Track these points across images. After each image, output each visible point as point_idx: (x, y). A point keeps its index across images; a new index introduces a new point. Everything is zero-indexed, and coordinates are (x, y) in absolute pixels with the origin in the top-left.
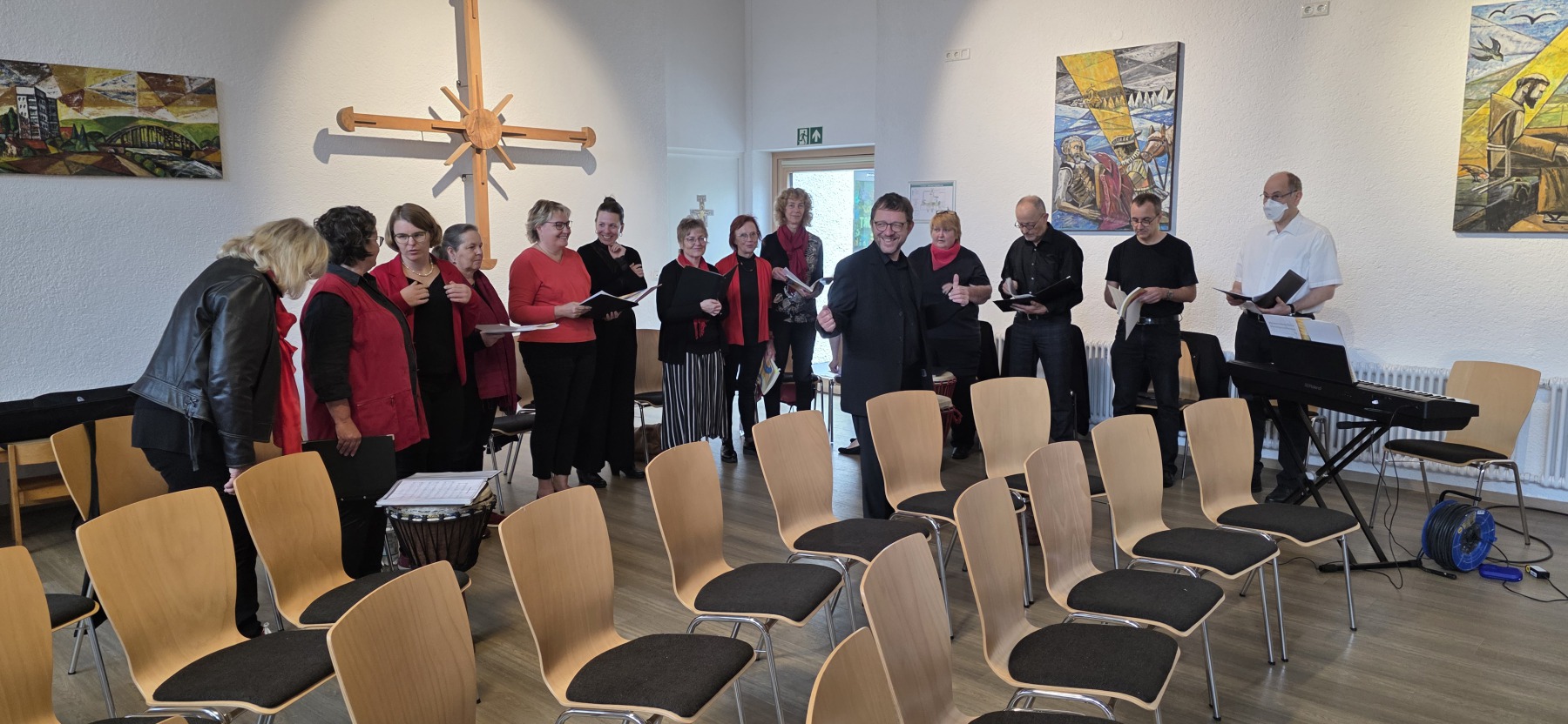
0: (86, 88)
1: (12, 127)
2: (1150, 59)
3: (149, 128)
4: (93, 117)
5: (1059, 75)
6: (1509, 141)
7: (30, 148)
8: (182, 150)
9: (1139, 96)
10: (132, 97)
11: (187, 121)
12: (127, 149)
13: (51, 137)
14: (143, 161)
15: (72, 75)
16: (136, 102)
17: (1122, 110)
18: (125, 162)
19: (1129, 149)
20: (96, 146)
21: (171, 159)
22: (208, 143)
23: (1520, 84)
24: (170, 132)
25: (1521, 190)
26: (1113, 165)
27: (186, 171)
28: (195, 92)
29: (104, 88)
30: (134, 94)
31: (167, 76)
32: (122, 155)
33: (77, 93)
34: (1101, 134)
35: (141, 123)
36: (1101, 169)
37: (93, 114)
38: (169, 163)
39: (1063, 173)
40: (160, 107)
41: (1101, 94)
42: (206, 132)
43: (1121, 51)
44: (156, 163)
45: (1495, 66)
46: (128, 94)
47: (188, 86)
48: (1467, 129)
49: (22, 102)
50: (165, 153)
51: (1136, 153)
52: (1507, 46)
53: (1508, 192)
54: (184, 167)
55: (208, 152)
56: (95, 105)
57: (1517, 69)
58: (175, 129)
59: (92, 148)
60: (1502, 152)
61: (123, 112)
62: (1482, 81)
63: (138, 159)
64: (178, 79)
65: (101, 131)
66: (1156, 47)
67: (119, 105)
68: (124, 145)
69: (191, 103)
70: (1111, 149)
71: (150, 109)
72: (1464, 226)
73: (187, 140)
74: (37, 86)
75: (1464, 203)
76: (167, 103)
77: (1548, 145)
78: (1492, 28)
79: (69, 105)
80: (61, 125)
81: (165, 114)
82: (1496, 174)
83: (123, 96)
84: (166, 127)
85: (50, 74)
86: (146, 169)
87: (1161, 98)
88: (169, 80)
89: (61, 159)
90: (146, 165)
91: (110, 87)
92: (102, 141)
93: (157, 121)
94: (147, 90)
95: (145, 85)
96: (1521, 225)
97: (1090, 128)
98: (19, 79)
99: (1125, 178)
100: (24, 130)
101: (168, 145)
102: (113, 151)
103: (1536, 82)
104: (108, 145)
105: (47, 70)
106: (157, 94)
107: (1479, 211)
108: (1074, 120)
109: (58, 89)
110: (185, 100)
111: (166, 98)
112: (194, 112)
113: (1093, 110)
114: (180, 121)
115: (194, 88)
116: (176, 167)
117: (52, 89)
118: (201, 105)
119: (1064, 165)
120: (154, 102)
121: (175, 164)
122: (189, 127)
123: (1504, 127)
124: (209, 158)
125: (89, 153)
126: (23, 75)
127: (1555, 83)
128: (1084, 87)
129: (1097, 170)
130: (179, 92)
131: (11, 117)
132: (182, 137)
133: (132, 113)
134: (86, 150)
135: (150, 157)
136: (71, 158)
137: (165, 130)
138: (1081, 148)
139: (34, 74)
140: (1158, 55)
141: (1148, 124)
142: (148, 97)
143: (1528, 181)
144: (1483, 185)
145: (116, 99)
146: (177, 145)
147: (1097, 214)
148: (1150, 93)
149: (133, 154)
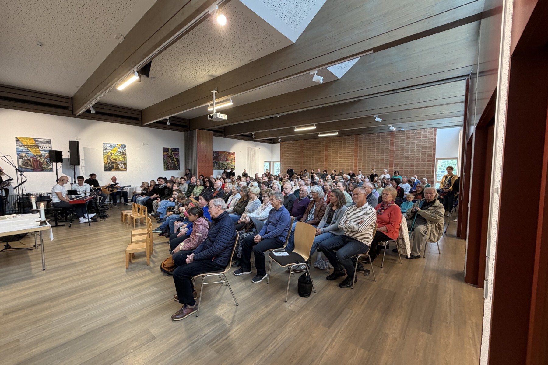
2: (43, 141)
5: (16, 140)
6: (110, 160)
9: (41, 147)
17: (37, 149)
19: (40, 156)
23: (110, 153)
25: (112, 166)
26: (36, 159)
34: (32, 153)
36: (33, 160)
39: (21, 160)
41: (31, 146)
43: (35, 139)
45: (107, 151)
48: (104, 158)
51: (42, 157)
52: (108, 148)
53: (111, 166)
57: (110, 151)
60: (109, 161)
62: (105, 152)
66: (45, 139)
70: (35, 156)
72: (105, 170)
75: (105, 167)
77: (115, 161)
78: (105, 146)
82: (109, 164)
87: (47, 148)
96: (113, 170)
97: (28, 152)
99: (40, 162)
103: (112, 153)
107: (107, 168)
108: (22, 150)
113: (29, 149)
119: (21, 158)
123: (109, 158)
127: (114, 153)
128: (25, 144)
129: (31, 160)
138: (26, 155)
140: (45, 141)
141: (45, 152)
143: (113, 165)
144: (107, 165)
147: (33, 168)
148: (44, 147)
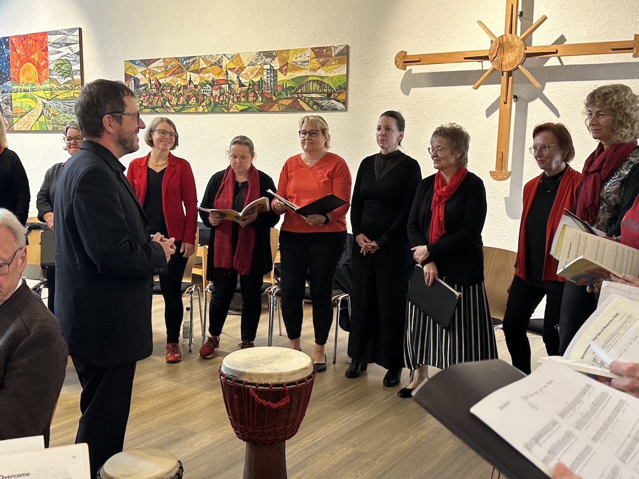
0: (289, 62)
1: (261, 87)
3: (314, 81)
4: (291, 78)
7: (266, 98)
8: (327, 93)
10: (308, 64)
11: (331, 75)
12: (303, 95)
13: (274, 91)
14: (309, 101)
15: (284, 55)
16: (309, 66)
18: (301, 103)
20: (290, 94)
21: (322, 99)
22: (340, 87)
24: (322, 82)
27: (327, 106)
28: (336, 56)
29: (296, 60)
30: (308, 62)
31: (324, 48)
32: (300, 99)
33: (285, 65)
35: (310, 78)
37: (290, 76)
38: (320, 102)
40: (319, 68)
42: (340, 81)
44: (314, 102)
46: (306, 62)
47: (333, 52)
49: (265, 73)
50: (319, 96)
54: (327, 104)
55: (339, 93)
56: (291, 71)
58: (325, 81)
59: (289, 96)
61: (303, 73)
63: (307, 100)
64: (329, 49)
65: (293, 86)
67: (302, 69)
68: (302, 93)
69: (334, 63)
71: (315, 70)
73: (330, 86)
74: (271, 64)
76: (323, 64)
79: (282, 73)
80: (278, 84)
81: (321, 72)
83: (304, 64)
84: (321, 80)
85: (276, 56)
86: (310, 106)
88: (325, 50)
89: (277, 103)
90: (310, 104)
91: (299, 59)
92: (293, 91)
93: (317, 76)
94: (315, 58)
95: (314, 56)
98: (265, 61)
100: (265, 88)
101: (321, 91)
102: (297, 96)
104: (295, 93)
105: (275, 54)
106: (319, 60)
109: (278, 64)
110: (331, 61)
111: (323, 61)
112: (335, 68)
114: (328, 76)
115: (336, 53)
116: (323, 104)
117: (276, 65)
118: (338, 64)
120: (317, 65)
121: (323, 102)
122: (332, 78)
124: (340, 97)
125: (287, 98)
126: (266, 58)
130: (329, 57)
131: (261, 82)
132: (328, 85)
133: (307, 73)
134: (286, 97)
135: (312, 99)
136: (280, 102)
137: (320, 81)
139: (270, 57)
142: (314, 62)
145: (300, 66)
146: (325, 90)
149: (305, 98)
